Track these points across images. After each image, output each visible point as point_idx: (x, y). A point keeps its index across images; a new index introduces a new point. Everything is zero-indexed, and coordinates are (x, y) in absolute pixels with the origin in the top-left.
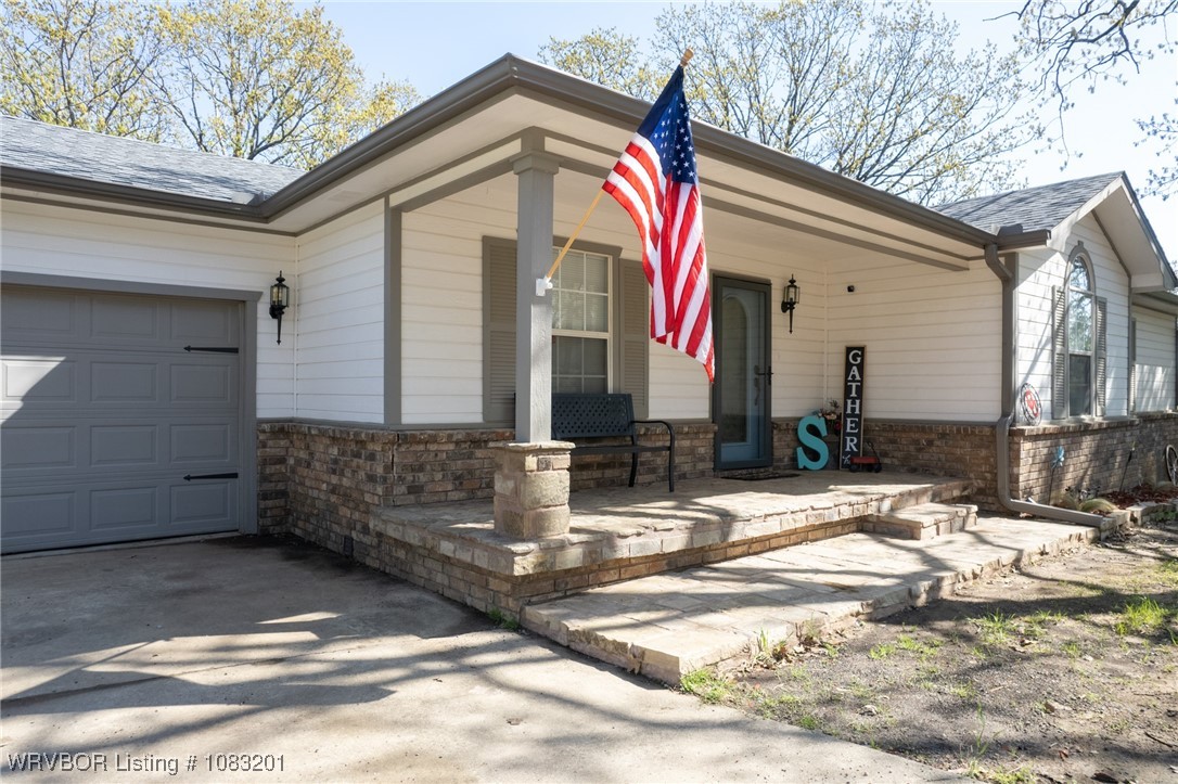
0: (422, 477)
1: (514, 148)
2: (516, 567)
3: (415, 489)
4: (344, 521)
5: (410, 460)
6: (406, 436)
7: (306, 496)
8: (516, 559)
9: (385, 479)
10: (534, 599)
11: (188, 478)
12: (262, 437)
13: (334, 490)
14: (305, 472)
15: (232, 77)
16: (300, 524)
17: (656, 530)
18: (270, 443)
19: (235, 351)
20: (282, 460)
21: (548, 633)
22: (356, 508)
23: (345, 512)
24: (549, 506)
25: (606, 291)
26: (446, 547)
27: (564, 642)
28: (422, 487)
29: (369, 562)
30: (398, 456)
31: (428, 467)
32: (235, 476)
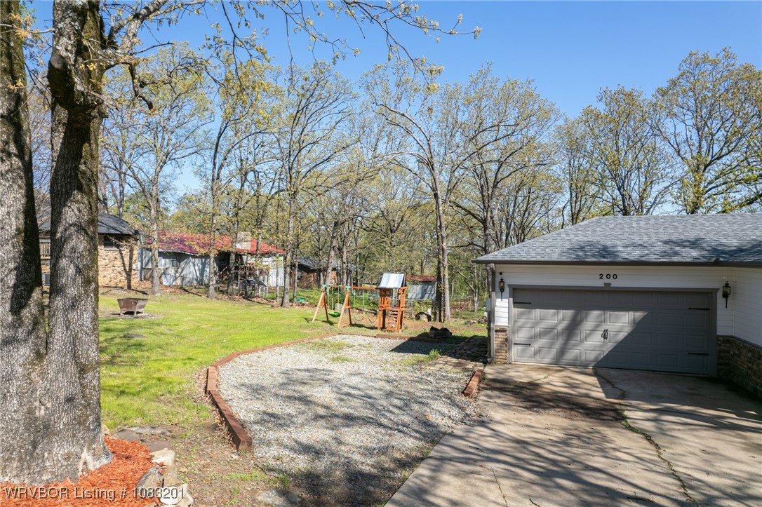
4: (754, 381)
7: (738, 368)
11: (690, 353)
12: (719, 342)
14: (738, 359)
16: (736, 378)
18: (723, 345)
19: (708, 309)
20: (728, 352)
23: (754, 378)
32: (708, 355)
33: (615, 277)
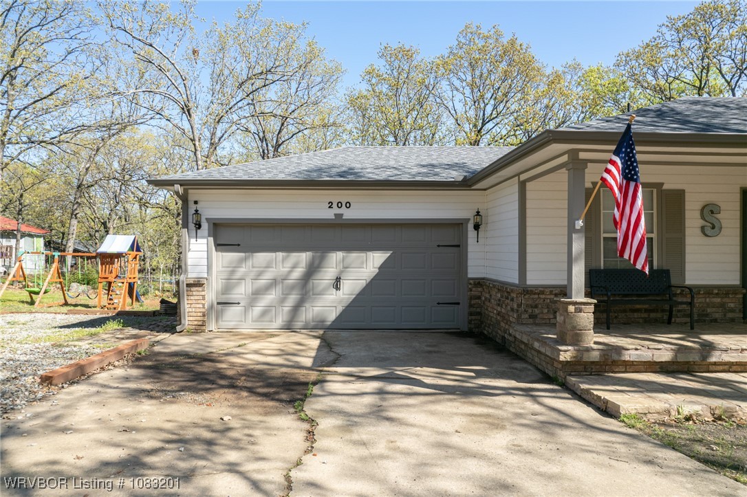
0: (537, 311)
1: (565, 158)
2: (561, 356)
3: (532, 316)
4: (502, 329)
5: (530, 302)
6: (528, 291)
7: (489, 316)
8: (561, 353)
9: (518, 311)
10: (572, 373)
11: (438, 304)
12: (470, 286)
13: (499, 314)
14: (488, 304)
15: (472, 86)
16: (486, 328)
17: (648, 348)
18: (474, 289)
19: (458, 246)
20: (479, 298)
21: (574, 389)
22: (507, 323)
23: (502, 324)
24: (581, 330)
25: (652, 210)
26: (536, 345)
27: (579, 393)
28: (537, 315)
29: (511, 349)
30: (524, 300)
31: (540, 306)
32: (458, 304)
33: (348, 205)
